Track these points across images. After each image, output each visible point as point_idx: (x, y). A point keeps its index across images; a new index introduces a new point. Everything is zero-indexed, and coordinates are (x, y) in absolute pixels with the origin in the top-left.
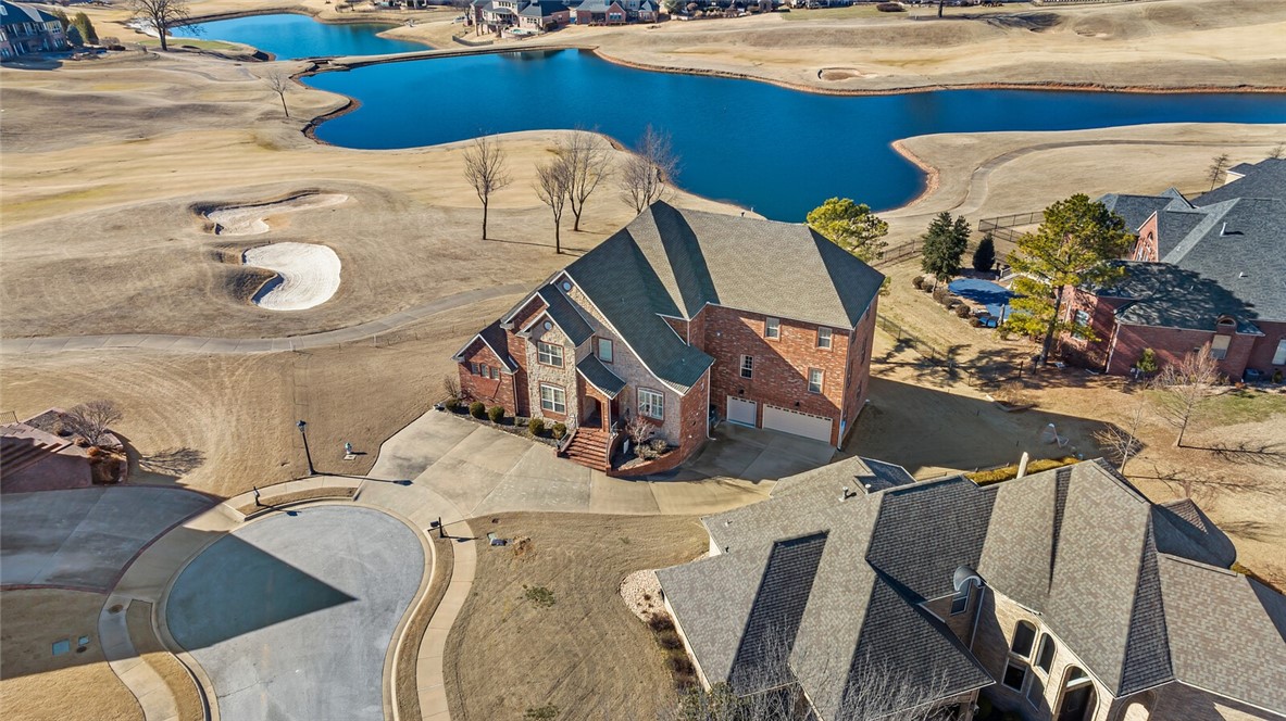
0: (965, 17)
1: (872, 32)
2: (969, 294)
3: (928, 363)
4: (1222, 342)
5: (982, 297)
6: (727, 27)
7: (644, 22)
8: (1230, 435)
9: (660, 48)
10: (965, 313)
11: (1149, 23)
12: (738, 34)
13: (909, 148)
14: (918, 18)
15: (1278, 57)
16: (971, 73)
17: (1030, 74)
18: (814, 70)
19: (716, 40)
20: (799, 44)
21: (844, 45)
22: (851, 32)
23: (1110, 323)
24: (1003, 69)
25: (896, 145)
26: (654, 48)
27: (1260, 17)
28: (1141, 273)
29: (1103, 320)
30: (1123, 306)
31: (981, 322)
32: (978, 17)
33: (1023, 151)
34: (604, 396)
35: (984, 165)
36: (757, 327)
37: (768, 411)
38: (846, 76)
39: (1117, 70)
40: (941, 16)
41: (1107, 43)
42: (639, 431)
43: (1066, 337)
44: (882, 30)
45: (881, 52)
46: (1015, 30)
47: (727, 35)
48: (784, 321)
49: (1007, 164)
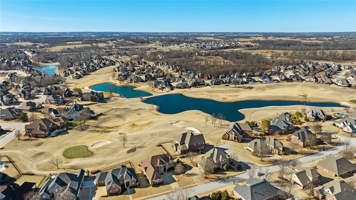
0: (239, 87)
1: (226, 91)
2: (256, 129)
3: (255, 135)
4: (279, 131)
5: (257, 129)
6: (202, 89)
7: (187, 88)
8: (280, 138)
9: (193, 93)
10: (256, 130)
11: (266, 88)
12: (205, 91)
13: (241, 111)
14: (233, 88)
15: (284, 95)
16: (243, 98)
17: (251, 98)
18: (221, 98)
19: (202, 92)
20: (216, 93)
21: (223, 93)
22: (223, 90)
23: (270, 130)
24: (248, 97)
25: (239, 110)
26: (192, 94)
27: (281, 87)
28: (272, 126)
29: (269, 130)
30: (271, 129)
31: (258, 131)
32: (241, 87)
33: (255, 111)
34: (236, 137)
35: (251, 113)
36: (245, 131)
37: (246, 138)
38: (226, 99)
39: (264, 97)
40: (236, 87)
41: (261, 92)
42: (239, 139)
43: (266, 132)
44: (228, 90)
45: (229, 94)
46: (247, 89)
47: (203, 91)
48: (247, 131)
49: (254, 113)
